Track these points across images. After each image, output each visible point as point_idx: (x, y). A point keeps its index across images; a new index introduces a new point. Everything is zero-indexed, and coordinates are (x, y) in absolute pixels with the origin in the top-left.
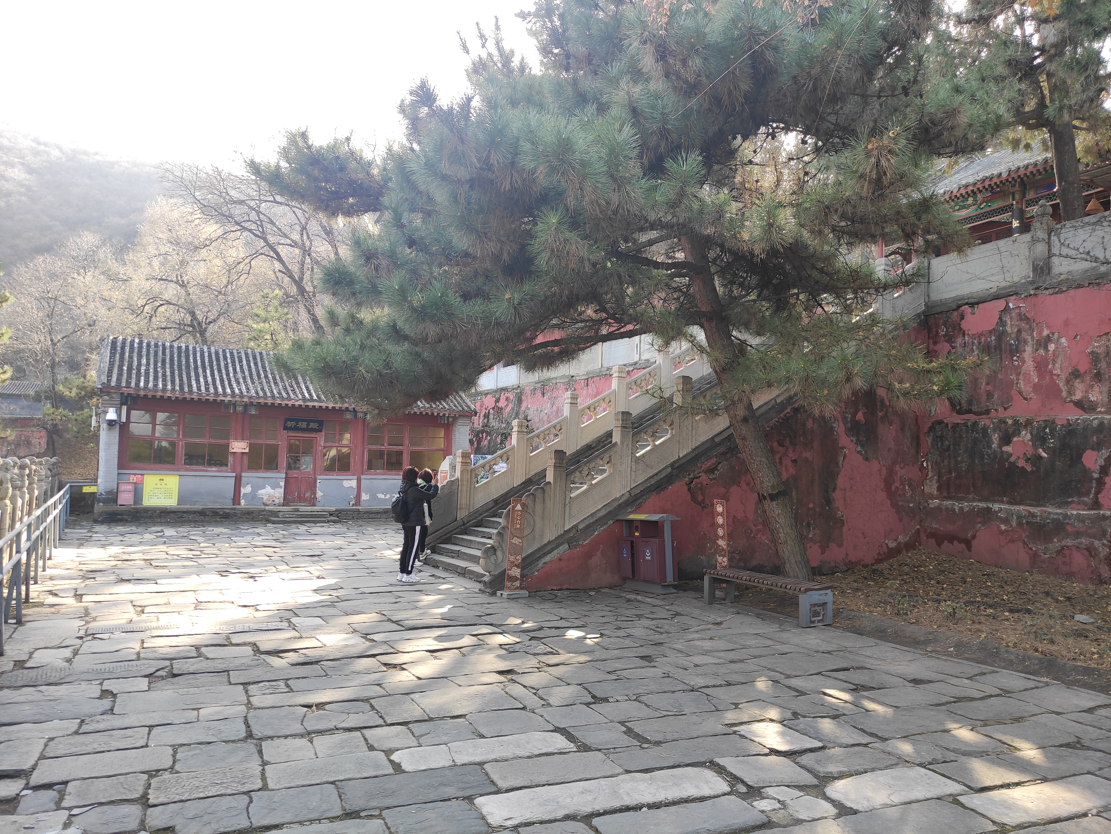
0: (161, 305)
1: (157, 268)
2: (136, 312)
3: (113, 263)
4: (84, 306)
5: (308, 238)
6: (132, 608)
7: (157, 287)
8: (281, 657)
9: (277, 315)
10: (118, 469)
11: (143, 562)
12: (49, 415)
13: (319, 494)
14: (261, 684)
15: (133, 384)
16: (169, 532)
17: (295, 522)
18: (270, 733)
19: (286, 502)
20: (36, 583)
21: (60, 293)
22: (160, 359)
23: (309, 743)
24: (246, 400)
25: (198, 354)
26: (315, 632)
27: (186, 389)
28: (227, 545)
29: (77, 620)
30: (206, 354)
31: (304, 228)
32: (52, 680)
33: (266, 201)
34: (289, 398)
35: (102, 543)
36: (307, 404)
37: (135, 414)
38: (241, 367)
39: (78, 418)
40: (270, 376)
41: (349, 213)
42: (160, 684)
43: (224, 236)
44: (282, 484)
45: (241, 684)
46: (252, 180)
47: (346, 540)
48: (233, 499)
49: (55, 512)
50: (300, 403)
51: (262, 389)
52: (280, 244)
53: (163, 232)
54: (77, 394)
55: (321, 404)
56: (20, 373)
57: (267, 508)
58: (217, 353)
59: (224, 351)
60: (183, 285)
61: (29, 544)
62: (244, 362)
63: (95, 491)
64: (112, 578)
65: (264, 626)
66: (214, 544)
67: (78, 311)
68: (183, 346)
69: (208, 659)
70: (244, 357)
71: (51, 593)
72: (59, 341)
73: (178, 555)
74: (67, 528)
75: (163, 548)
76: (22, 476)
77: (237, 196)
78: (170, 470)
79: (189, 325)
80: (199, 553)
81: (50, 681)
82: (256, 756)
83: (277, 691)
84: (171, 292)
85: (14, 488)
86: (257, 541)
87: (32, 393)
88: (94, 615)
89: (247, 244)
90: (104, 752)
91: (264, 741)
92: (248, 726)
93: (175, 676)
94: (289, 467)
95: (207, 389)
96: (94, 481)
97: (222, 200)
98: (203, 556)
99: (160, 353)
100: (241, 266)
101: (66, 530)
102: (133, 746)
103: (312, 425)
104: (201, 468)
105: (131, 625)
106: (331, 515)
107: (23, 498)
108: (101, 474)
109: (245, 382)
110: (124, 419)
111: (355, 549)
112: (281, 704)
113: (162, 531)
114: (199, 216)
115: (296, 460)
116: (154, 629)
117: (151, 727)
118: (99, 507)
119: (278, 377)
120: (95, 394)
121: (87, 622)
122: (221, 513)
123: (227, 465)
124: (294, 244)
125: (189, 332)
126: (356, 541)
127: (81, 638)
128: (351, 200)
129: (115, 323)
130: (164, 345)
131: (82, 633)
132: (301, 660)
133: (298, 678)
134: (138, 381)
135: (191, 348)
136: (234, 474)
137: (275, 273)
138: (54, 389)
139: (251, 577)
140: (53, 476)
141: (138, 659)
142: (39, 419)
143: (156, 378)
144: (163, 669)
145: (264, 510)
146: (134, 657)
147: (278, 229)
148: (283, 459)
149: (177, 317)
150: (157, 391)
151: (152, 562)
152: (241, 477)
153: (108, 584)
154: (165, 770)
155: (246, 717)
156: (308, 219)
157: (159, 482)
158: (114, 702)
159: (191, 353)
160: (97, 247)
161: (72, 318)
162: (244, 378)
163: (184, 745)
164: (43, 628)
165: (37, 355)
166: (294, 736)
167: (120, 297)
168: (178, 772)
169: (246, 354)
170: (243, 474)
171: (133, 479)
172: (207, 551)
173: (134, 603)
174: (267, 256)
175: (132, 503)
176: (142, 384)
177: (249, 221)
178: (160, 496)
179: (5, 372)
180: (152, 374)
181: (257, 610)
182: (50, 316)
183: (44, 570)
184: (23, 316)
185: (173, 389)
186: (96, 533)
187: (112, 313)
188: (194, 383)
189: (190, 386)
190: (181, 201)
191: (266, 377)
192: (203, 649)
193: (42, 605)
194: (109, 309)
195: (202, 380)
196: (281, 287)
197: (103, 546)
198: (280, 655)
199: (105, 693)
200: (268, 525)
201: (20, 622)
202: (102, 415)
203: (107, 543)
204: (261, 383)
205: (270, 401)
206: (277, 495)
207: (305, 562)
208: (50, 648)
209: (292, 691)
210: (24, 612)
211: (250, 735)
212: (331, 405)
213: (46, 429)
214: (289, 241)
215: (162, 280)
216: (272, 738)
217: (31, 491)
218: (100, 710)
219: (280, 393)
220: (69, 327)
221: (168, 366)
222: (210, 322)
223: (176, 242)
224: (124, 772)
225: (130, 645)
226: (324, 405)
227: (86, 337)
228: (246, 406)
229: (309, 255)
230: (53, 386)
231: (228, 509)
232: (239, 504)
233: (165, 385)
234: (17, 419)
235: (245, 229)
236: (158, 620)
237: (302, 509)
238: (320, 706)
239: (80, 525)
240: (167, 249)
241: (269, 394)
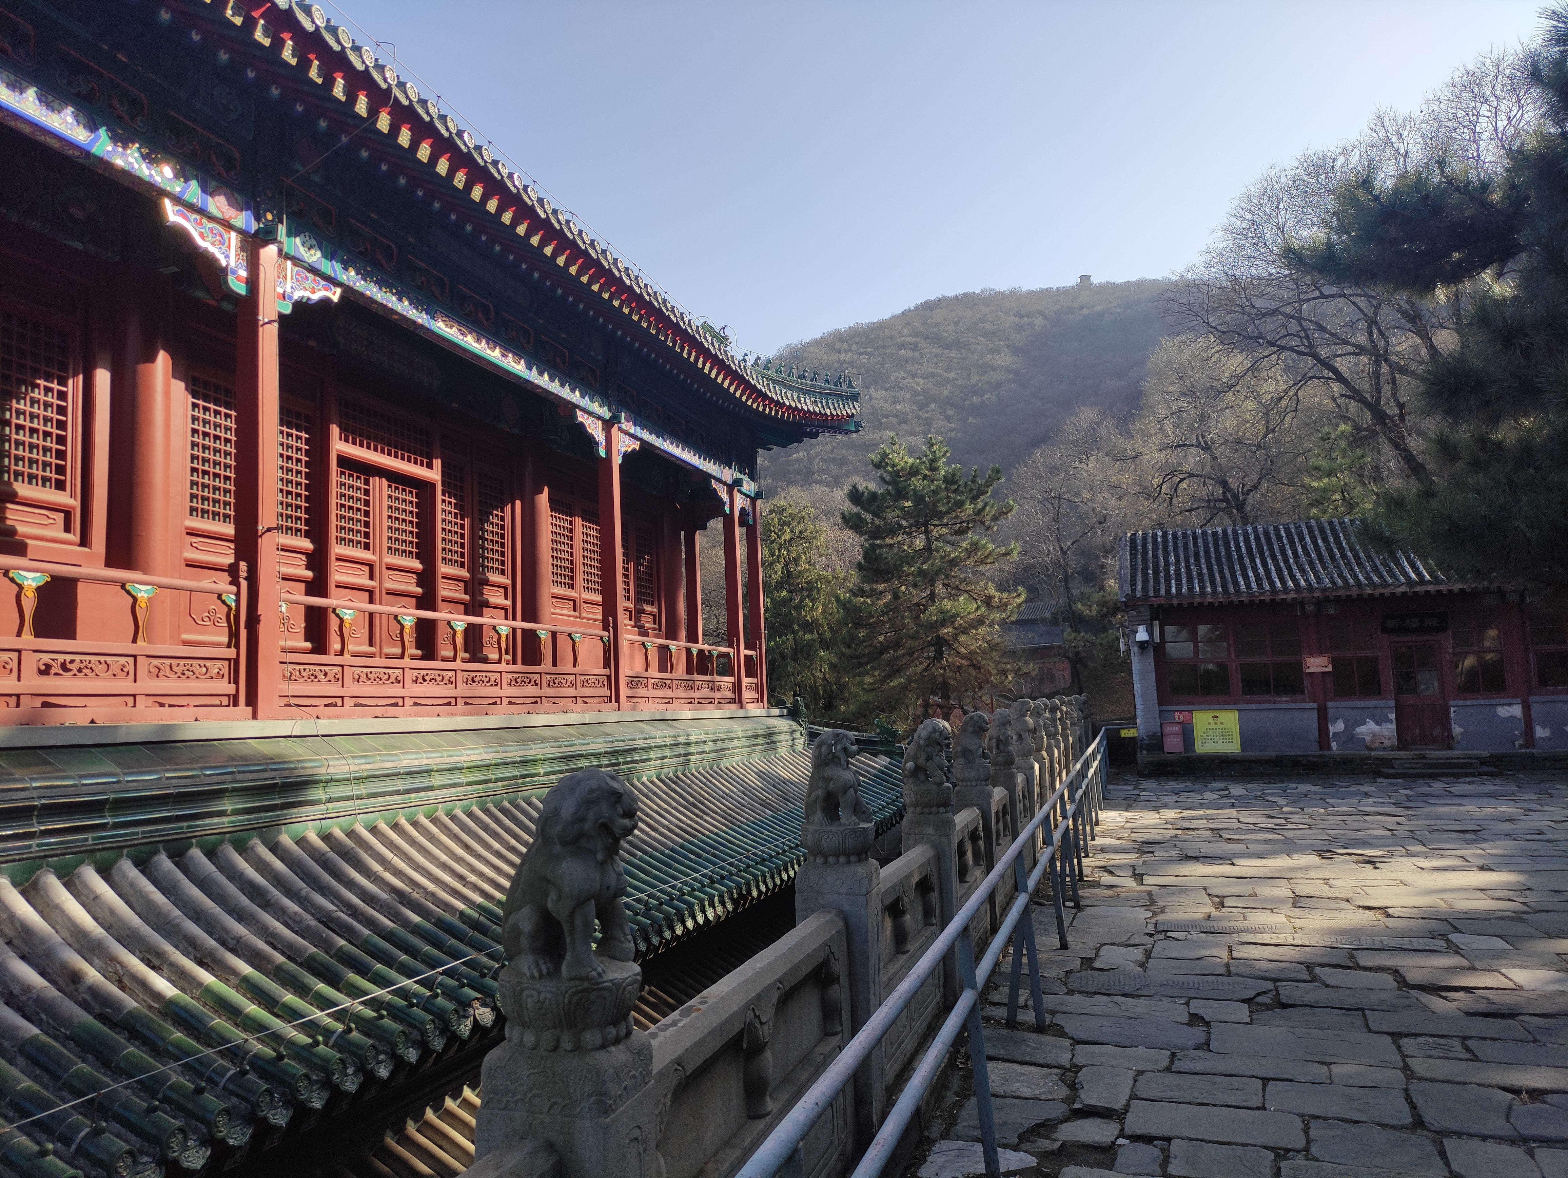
0: (1182, 480)
1: (1170, 433)
2: (1150, 494)
3: (1117, 439)
4: (1091, 500)
5: (1381, 333)
6: (1207, 898)
7: (1174, 456)
8: (1444, 998)
9: (1347, 461)
10: (1159, 705)
11: (1209, 832)
12: (1071, 641)
13: (1457, 730)
14: (1421, 1040)
15: (1163, 591)
16: (1237, 790)
17: (1423, 776)
18: (1455, 1126)
19: (1403, 742)
20: (1087, 856)
21: (1063, 489)
22: (1192, 554)
23: (1528, 1158)
24: (1317, 594)
25: (1241, 539)
26: (1497, 962)
27: (1232, 589)
28: (1322, 810)
29: (1141, 910)
30: (1252, 537)
31: (1372, 323)
32: (1127, 990)
33: (1308, 300)
34: (1385, 584)
35: (1154, 804)
36: (1415, 589)
37: (1170, 630)
38: (1304, 548)
39: (1104, 642)
40: (1349, 554)
41: (1454, 276)
42: (1265, 1016)
43: (1254, 368)
44: (1392, 716)
45: (1388, 1034)
46: (1286, 276)
47: (1517, 805)
48: (1319, 742)
49: (1095, 764)
50: (1404, 589)
51: (1341, 575)
52: (1338, 356)
53: (1171, 384)
54: (1098, 612)
55: (1440, 588)
56: (1034, 593)
57: (1373, 753)
58: (1266, 533)
59: (1276, 529)
60: (1207, 448)
61: (1073, 807)
62: (1308, 539)
63: (1136, 735)
64: (1174, 853)
65: (1405, 943)
66: (1302, 809)
67: (1085, 508)
68: (1219, 529)
69: (1327, 986)
70: (1305, 532)
71: (1105, 869)
72: (1069, 548)
73: (1254, 824)
74: (1109, 783)
75: (1233, 812)
76: (1053, 720)
77: (1267, 305)
78: (1225, 703)
79: (1221, 501)
80: (1283, 821)
81: (1126, 991)
82: (1437, 1160)
83: (1451, 1055)
84: (1192, 459)
85: (1048, 736)
86: (1364, 806)
87: (1048, 615)
88: (1161, 903)
89: (1287, 369)
90: (1207, 1105)
91: (1447, 1137)
92: (1413, 1107)
93: (1284, 1006)
94: (1399, 690)
95: (1260, 586)
96: (1131, 722)
97: (1246, 317)
98: (1290, 826)
99: (1191, 545)
100: (1284, 402)
101: (1110, 787)
102: (1244, 1104)
103: (1428, 622)
104: (1266, 697)
105: (1211, 923)
106: (1482, 763)
107: (1059, 748)
108: (1139, 712)
109: (1313, 568)
110: (1157, 639)
111: (1539, 821)
112: (1461, 1079)
113: (1228, 789)
114: (1217, 349)
115: (1409, 677)
116: (1242, 931)
117: (1265, 1080)
118: (1143, 756)
119: (1362, 555)
120: (1119, 609)
121: (1155, 914)
122: (1305, 762)
123: (1302, 692)
124: (1360, 350)
125: (1222, 510)
126: (1539, 807)
127: (1151, 935)
128: (1456, 255)
129: (1129, 515)
130: (1194, 533)
131: (1151, 928)
132: (1482, 1007)
133: (1484, 1039)
134: (1168, 587)
135: (1230, 531)
136: (1315, 705)
137: (1335, 400)
138: (1071, 608)
139: (1369, 862)
140: (1085, 718)
141: (1229, 974)
142: (1060, 647)
143: (1190, 580)
144: (1265, 993)
145: (1369, 758)
146: (1223, 970)
147: (1332, 335)
148: (1388, 677)
149: (1203, 492)
150: (1194, 597)
151: (1222, 833)
152: (1326, 708)
153: (1171, 861)
154: (1298, 1151)
155: (1406, 1090)
156: (1377, 308)
157: (1213, 721)
158: (1209, 1033)
159: (1231, 538)
160: (1097, 423)
161: (1080, 517)
162: (1311, 563)
163: (1318, 1117)
164: (1104, 917)
165: (1048, 570)
166: (1499, 1139)
167: (1130, 481)
168: (1316, 1159)
169: (1310, 528)
170: (1330, 704)
171: (1179, 717)
172: (1295, 818)
173: (1209, 891)
174: (1319, 378)
175: (1182, 749)
176: (1174, 590)
177: (1289, 335)
178: (1217, 739)
179: (1019, 595)
180: (1184, 575)
181: (1389, 916)
182: (1056, 519)
183: (1093, 839)
184: (1028, 525)
185: (1214, 591)
186: (1144, 790)
187: (1124, 502)
188: (1240, 579)
189: (1236, 584)
190: (1191, 335)
191: (1344, 556)
192: (1318, 970)
193: (1097, 884)
194: (1120, 499)
195: (1251, 574)
196: (1345, 419)
197: (1156, 809)
198: (1444, 994)
199: (1195, 1019)
200: (1380, 780)
201: (1078, 907)
202: (1131, 637)
203: (1159, 804)
204: (1337, 567)
205: (1354, 592)
206: (1386, 734)
207: (1452, 841)
208: (1117, 945)
209: (1475, 1058)
210: (1081, 893)
211: (1418, 1123)
212: (1457, 587)
213: (1068, 658)
214: (1350, 349)
215: (1179, 446)
216: (1459, 1135)
217: (1066, 740)
218: (1193, 1043)
219: (1368, 578)
220: (1078, 529)
221: (1203, 561)
222: (1249, 491)
223: (1190, 392)
224: (1240, 1141)
225: (1214, 952)
226: (1443, 588)
227: (1098, 538)
228: (1319, 603)
229: (1386, 361)
230: (1069, 605)
231: (1314, 756)
232: (1329, 748)
233: (1202, 587)
234: (1037, 649)
235: (1283, 348)
236: (1245, 918)
237: (1430, 754)
238: (1536, 1094)
239: (1123, 780)
240: (1181, 404)
241: (1351, 581)
